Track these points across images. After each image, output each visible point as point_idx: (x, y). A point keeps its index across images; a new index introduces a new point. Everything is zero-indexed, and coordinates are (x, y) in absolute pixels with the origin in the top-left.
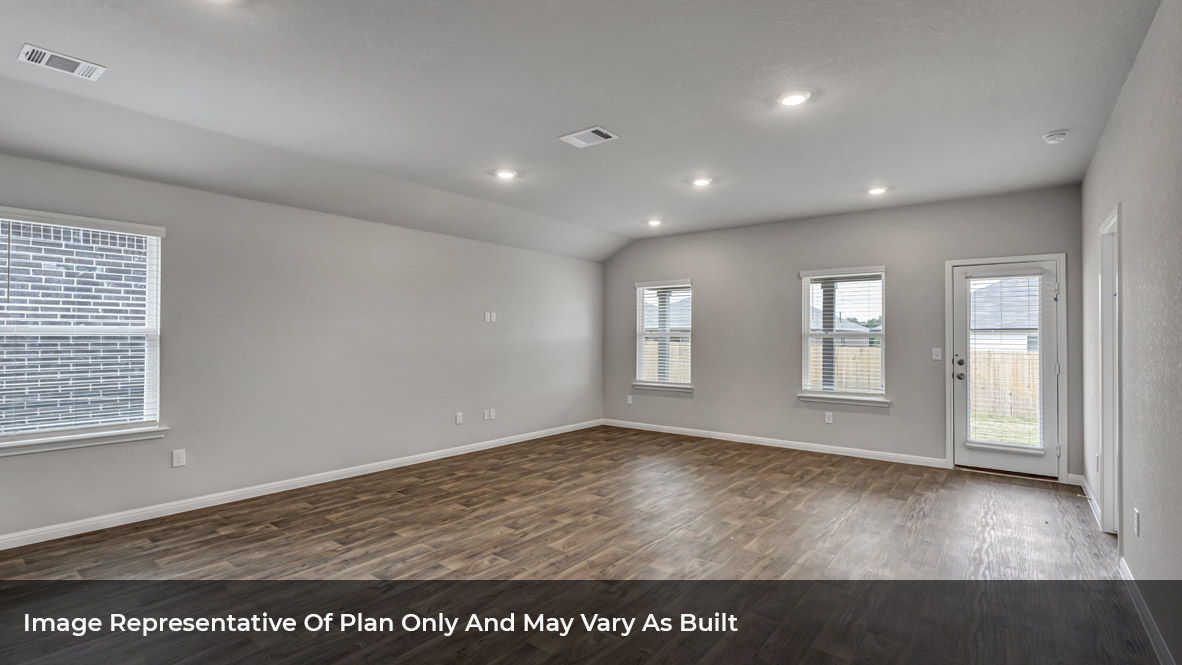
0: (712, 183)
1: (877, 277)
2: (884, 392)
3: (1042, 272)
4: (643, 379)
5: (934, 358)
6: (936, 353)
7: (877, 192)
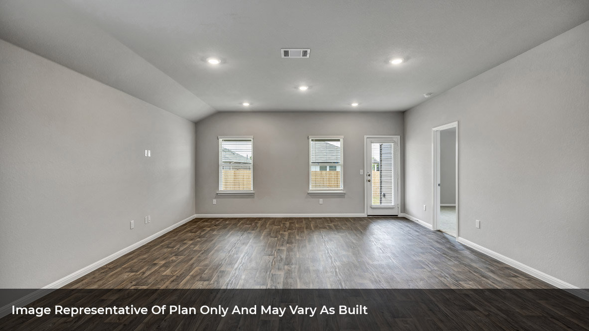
0: (309, 89)
1: (339, 140)
2: (343, 189)
3: (394, 142)
4: (222, 190)
5: (361, 174)
6: (361, 171)
7: (355, 105)
